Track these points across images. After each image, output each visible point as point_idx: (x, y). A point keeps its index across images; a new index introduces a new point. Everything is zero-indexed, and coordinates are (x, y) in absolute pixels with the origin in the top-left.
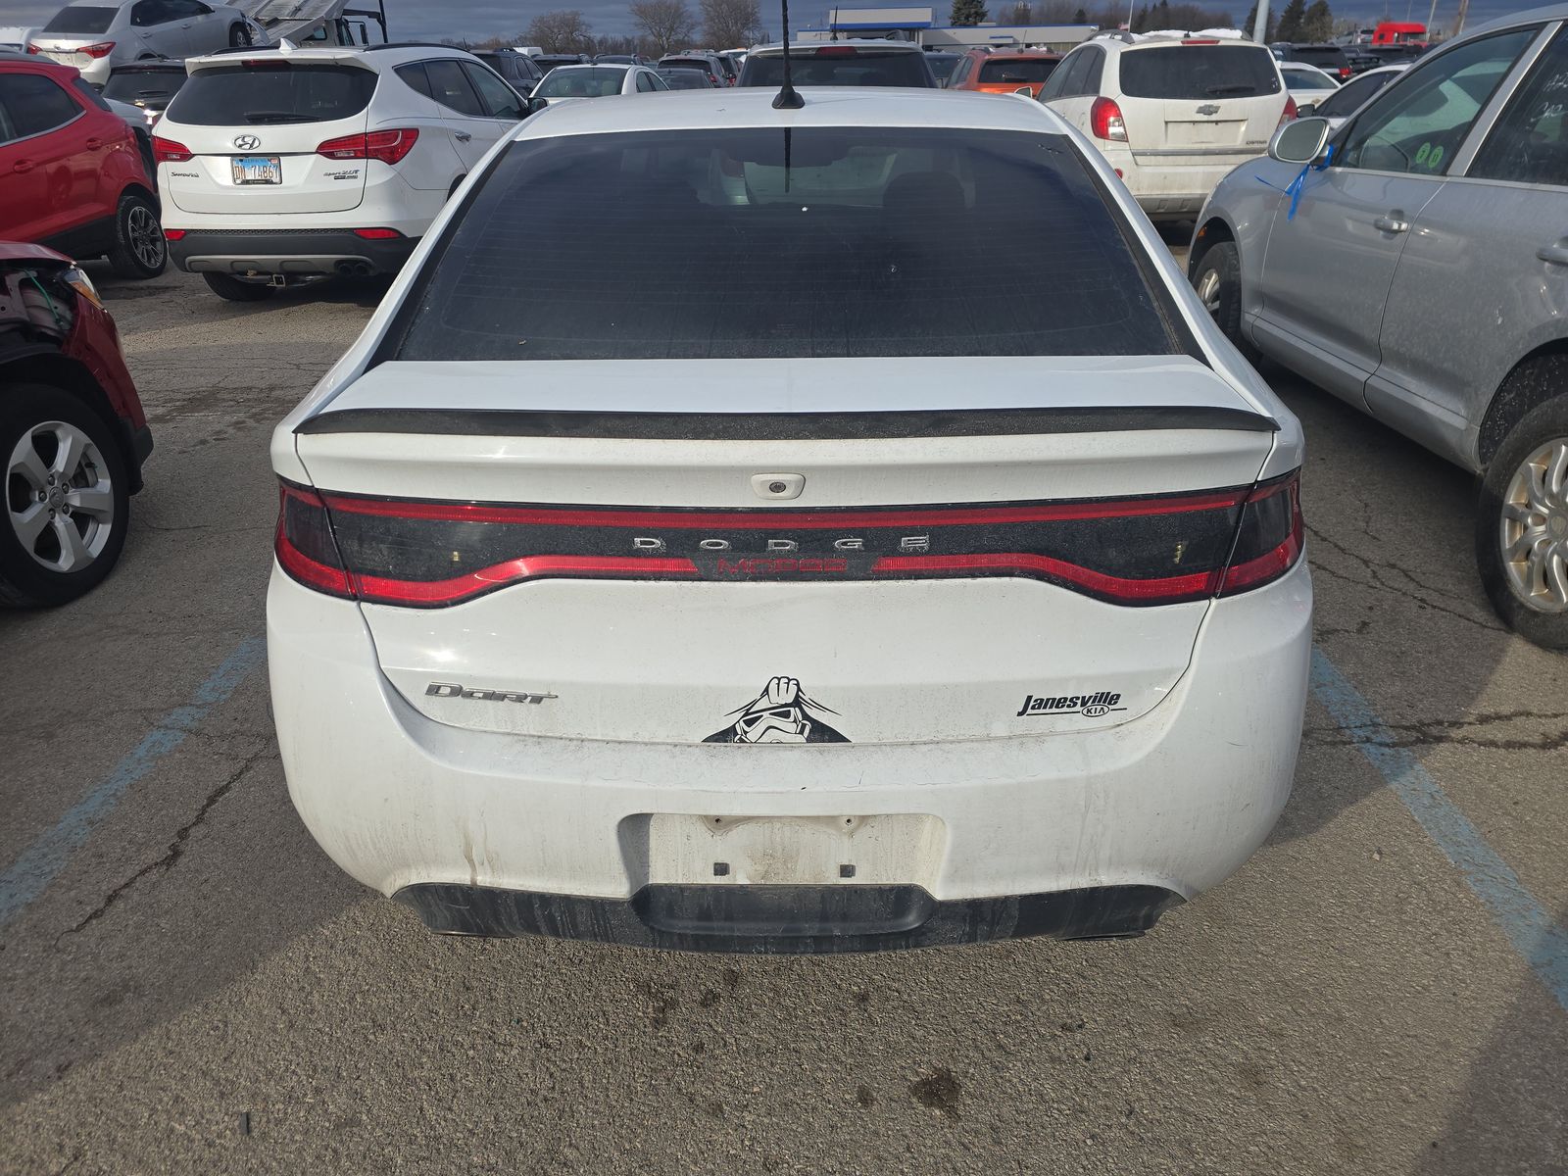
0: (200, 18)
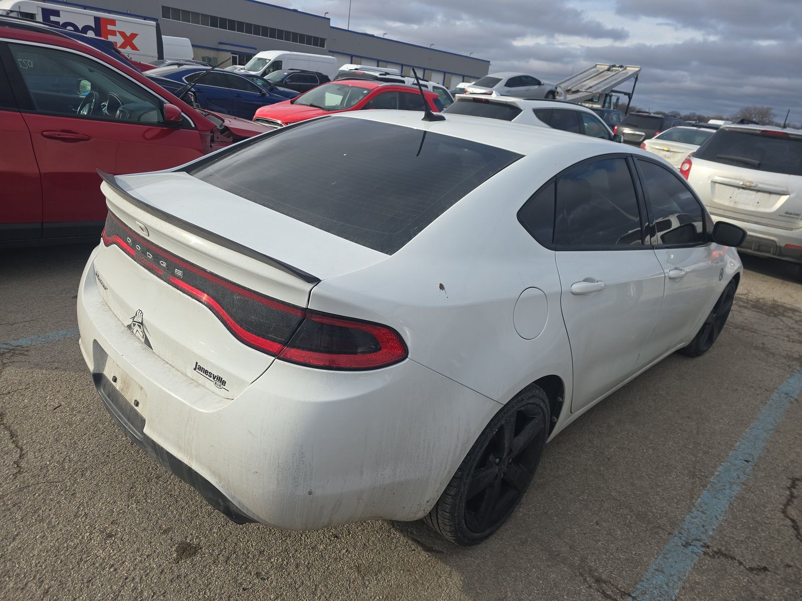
0: (536, 87)
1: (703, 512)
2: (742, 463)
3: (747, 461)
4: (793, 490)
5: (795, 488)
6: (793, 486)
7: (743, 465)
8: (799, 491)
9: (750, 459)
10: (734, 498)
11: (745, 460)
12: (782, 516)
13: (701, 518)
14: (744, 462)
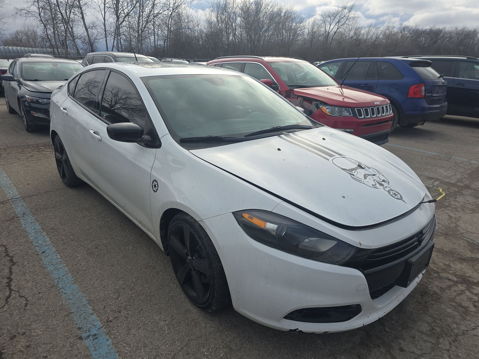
1: (32, 223)
2: (44, 250)
3: (43, 252)
4: (9, 258)
5: (10, 260)
6: (11, 260)
7: (43, 249)
8: (7, 260)
9: (44, 254)
10: (28, 234)
11: (45, 252)
12: (4, 244)
13: (30, 221)
14: (44, 251)
